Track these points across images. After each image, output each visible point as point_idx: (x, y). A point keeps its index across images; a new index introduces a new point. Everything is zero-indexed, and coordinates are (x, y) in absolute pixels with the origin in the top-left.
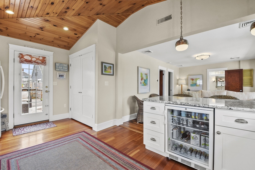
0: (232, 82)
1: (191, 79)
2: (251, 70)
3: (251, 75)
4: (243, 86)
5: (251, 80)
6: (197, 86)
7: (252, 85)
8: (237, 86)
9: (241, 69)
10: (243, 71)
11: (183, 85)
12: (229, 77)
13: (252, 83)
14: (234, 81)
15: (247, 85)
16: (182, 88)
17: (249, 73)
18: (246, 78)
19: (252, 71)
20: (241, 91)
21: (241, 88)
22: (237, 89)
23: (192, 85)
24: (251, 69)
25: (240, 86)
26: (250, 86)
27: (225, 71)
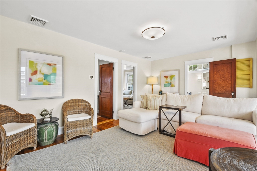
0: (220, 81)
1: (165, 76)
2: (249, 60)
3: (250, 69)
4: (236, 86)
5: (250, 76)
6: (172, 87)
7: (251, 84)
8: (228, 87)
9: (233, 58)
10: (236, 62)
11: (154, 86)
12: (215, 72)
13: (251, 81)
14: (223, 79)
15: (242, 86)
16: (152, 90)
17: (246, 65)
18: (241, 74)
19: (251, 62)
20: (233, 94)
21: (233, 91)
22: (227, 91)
23: (165, 86)
24: (249, 58)
25: (231, 87)
26: (248, 86)
27: (210, 62)
